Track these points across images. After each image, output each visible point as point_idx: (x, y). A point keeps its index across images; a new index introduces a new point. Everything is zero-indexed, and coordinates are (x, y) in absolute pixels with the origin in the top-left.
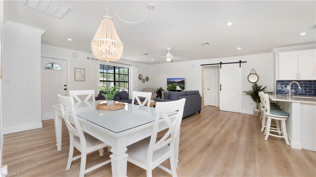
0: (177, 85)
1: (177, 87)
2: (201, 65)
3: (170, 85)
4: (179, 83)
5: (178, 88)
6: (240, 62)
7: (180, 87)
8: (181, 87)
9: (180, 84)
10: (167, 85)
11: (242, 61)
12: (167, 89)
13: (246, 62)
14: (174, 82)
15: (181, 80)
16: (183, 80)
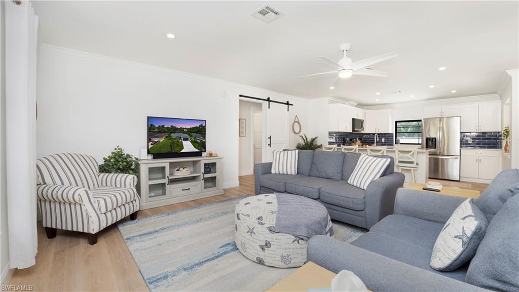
0: (186, 139)
1: (184, 143)
2: (240, 96)
3: (162, 140)
4: (190, 131)
5: (188, 147)
6: (288, 103)
7: (194, 143)
8: (197, 145)
9: (194, 135)
10: (149, 140)
11: (290, 103)
12: (149, 153)
13: (292, 105)
14: (174, 130)
15: (198, 126)
16: (201, 126)
